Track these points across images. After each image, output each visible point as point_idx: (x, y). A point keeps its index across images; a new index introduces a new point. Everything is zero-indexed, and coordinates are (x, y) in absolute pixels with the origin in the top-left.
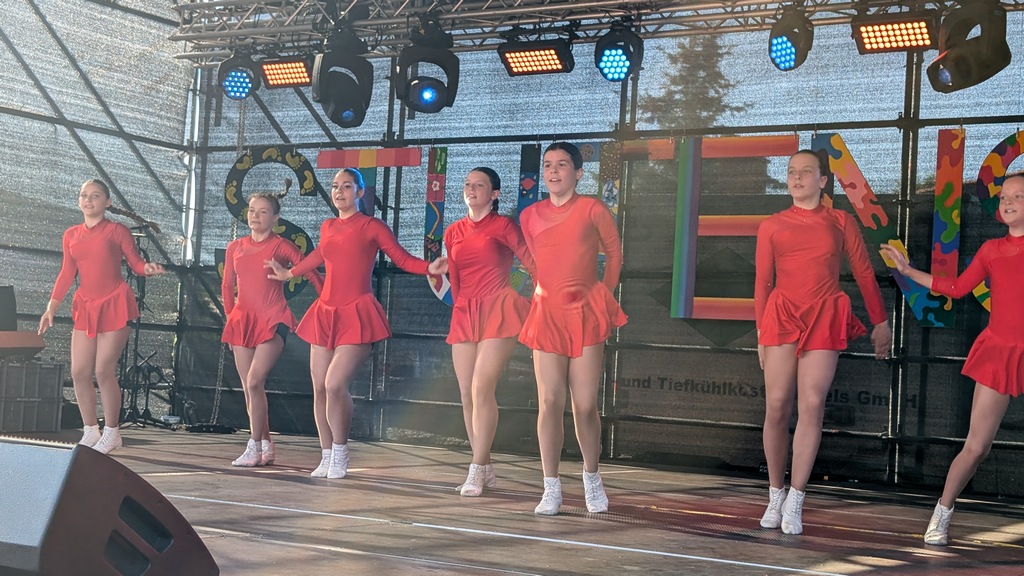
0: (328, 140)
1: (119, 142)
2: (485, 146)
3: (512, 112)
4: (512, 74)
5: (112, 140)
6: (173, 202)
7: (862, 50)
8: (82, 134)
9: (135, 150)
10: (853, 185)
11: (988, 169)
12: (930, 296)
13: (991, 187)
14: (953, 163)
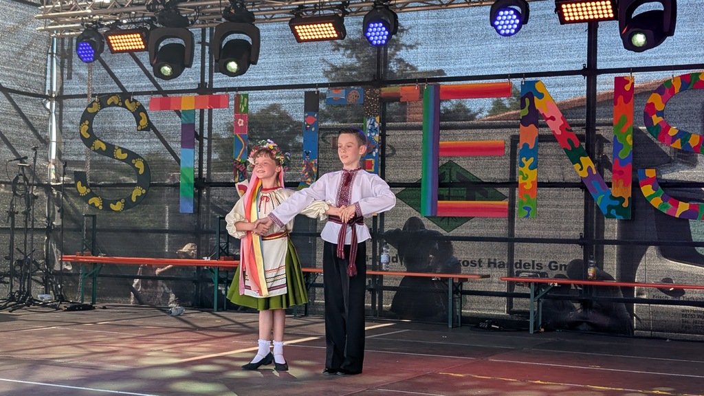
0: (155, 89)
4: (299, 41)
7: (563, 21)
9: (10, 99)
10: (553, 118)
11: (652, 105)
12: (612, 198)
13: (654, 117)
14: (627, 101)
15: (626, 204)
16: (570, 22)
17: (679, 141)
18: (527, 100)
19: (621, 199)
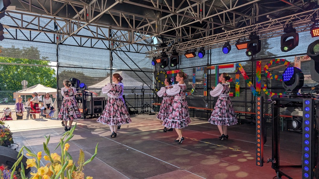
0: (169, 69)
1: (142, 72)
2: (189, 69)
3: (192, 63)
4: (187, 58)
5: (141, 72)
6: (151, 80)
7: (238, 49)
8: (135, 72)
9: (144, 73)
10: (243, 72)
11: (266, 68)
12: (256, 92)
13: (266, 71)
14: (259, 67)
15: (259, 93)
16: (240, 49)
17: (272, 77)
18: (237, 68)
19: (258, 92)
